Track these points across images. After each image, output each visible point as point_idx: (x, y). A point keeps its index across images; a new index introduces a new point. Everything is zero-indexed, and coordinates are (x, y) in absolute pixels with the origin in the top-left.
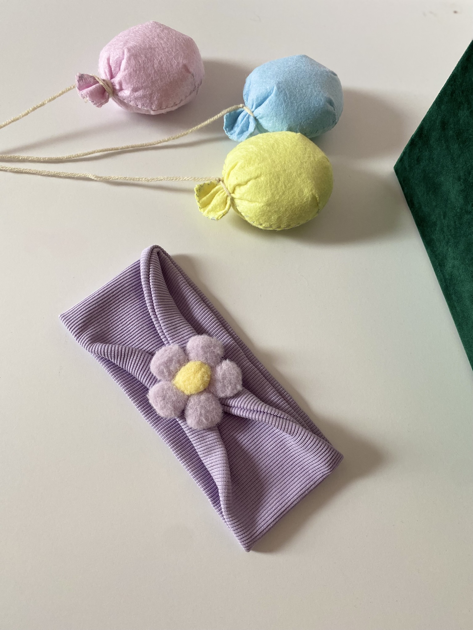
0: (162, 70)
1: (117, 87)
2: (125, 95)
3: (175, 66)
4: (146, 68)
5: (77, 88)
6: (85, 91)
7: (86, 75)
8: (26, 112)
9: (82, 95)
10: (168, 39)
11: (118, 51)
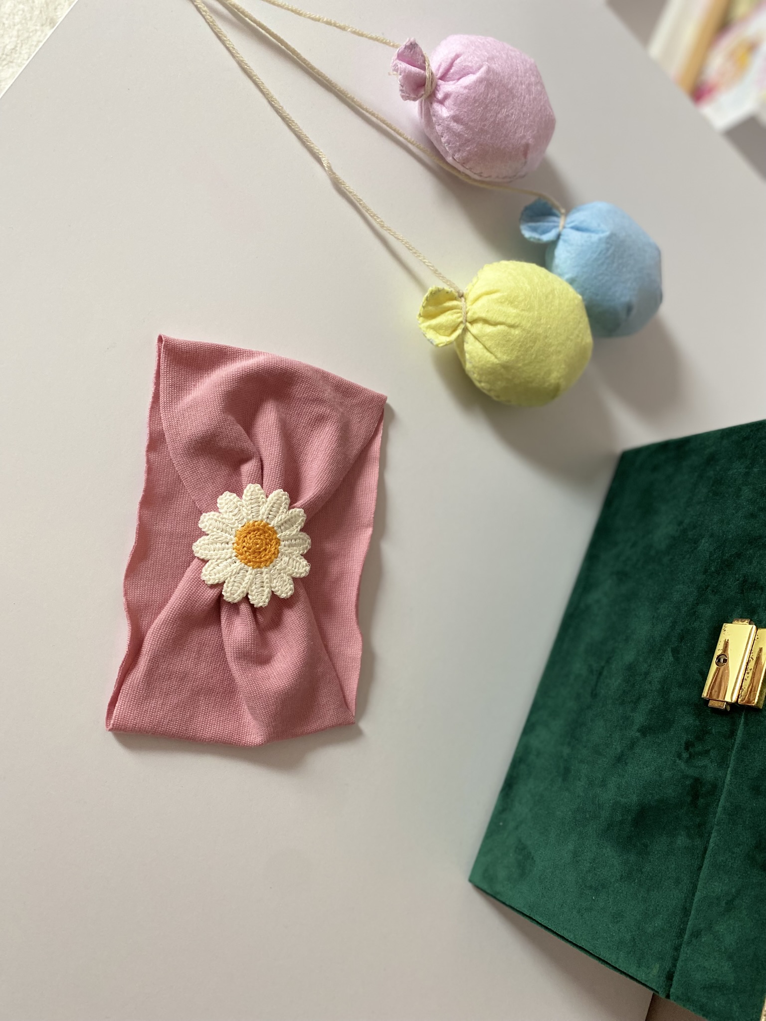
0: (502, 127)
1: (440, 96)
2: (440, 112)
3: (518, 135)
4: (488, 108)
5: (396, 51)
6: (403, 65)
7: (420, 48)
8: (317, 17)
9: (396, 65)
10: (535, 99)
11: (476, 59)
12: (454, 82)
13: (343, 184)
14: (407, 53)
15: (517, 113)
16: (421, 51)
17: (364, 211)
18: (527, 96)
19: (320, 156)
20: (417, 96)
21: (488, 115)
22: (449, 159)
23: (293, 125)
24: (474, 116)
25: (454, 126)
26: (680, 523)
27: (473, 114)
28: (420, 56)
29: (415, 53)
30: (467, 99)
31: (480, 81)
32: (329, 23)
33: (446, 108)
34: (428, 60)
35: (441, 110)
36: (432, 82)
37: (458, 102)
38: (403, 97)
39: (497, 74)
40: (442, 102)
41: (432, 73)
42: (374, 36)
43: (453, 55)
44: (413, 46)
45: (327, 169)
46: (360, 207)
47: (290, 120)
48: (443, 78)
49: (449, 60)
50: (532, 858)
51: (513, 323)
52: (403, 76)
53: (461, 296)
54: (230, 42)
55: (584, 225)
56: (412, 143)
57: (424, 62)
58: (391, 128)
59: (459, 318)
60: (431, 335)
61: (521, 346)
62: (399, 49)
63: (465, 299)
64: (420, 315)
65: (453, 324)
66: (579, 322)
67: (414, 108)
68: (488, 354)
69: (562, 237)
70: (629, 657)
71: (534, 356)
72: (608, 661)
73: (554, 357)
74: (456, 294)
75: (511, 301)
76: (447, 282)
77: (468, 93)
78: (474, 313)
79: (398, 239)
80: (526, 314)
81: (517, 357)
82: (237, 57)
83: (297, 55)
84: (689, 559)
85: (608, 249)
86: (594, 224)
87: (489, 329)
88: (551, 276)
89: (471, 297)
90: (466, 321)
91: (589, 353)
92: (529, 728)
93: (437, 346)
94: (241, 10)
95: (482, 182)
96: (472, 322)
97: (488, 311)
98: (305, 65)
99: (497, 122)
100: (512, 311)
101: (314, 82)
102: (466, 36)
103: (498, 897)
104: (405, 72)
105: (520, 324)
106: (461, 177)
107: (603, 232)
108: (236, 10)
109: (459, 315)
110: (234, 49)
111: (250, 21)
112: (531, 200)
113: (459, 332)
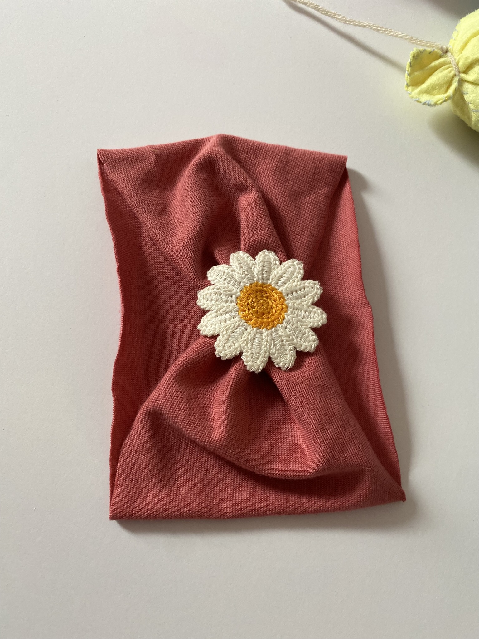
53: (446, 52)
59: (450, 72)
60: (425, 98)
63: (451, 52)
64: (408, 86)
65: (446, 79)
74: (440, 52)
78: (466, 60)
89: (456, 48)
90: (460, 72)
96: (468, 69)
109: (450, 69)
113: (455, 85)
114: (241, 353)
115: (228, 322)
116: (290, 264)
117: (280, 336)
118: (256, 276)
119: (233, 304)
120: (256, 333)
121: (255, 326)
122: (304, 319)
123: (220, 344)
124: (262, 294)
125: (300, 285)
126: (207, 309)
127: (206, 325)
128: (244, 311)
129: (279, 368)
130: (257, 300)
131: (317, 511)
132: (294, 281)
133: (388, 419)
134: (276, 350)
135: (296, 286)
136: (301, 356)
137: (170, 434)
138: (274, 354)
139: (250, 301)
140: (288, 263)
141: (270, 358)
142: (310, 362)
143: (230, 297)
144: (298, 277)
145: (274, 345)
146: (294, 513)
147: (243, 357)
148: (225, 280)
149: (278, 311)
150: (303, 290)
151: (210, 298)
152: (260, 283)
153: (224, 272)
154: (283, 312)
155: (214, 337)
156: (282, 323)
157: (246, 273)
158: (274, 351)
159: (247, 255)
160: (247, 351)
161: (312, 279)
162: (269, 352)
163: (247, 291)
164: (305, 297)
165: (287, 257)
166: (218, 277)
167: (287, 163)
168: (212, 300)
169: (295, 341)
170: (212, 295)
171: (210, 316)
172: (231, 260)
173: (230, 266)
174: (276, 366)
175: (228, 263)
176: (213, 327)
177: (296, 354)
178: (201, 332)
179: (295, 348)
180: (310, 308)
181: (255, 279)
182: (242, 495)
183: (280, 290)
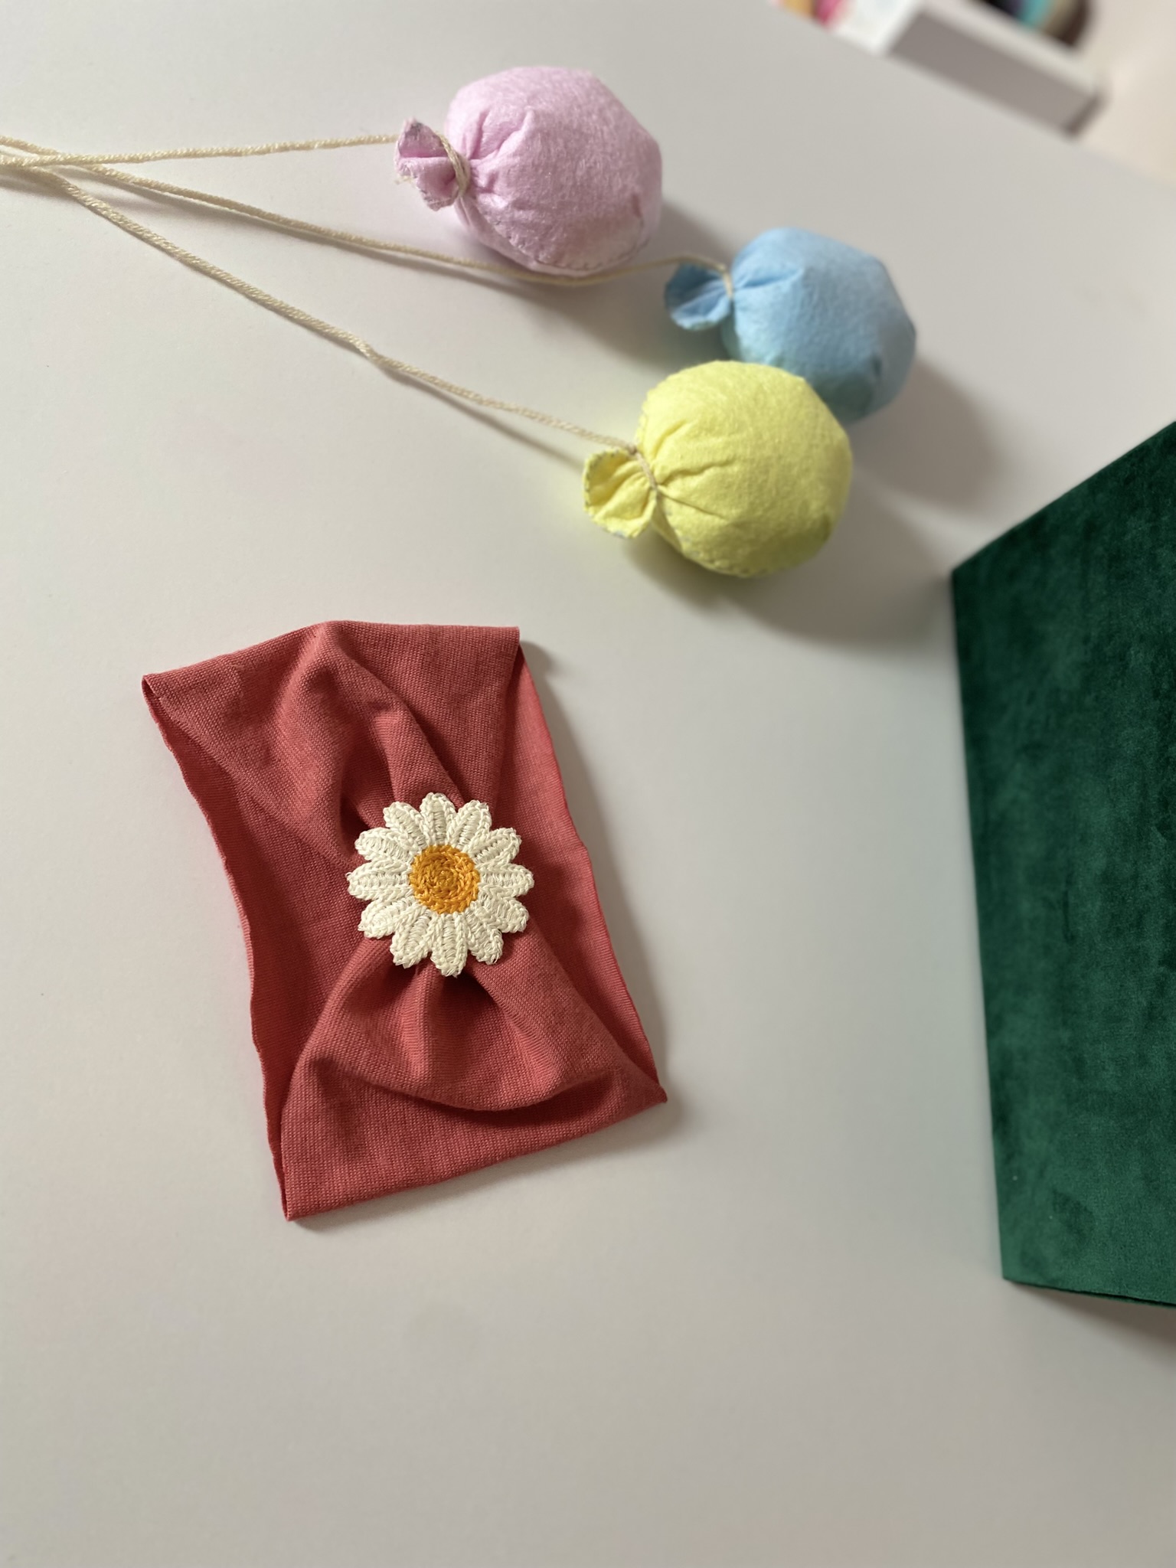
0: (589, 186)
1: (482, 182)
2: (492, 205)
3: (615, 189)
4: (559, 170)
5: (395, 147)
6: (414, 162)
7: (427, 128)
8: (264, 147)
9: (403, 167)
10: (617, 128)
11: (512, 107)
12: (494, 153)
13: (401, 367)
14: (411, 140)
15: (601, 159)
16: (430, 131)
17: (444, 392)
18: (605, 128)
19: (351, 341)
20: (450, 196)
21: (563, 179)
22: (533, 265)
23: (295, 315)
24: (543, 190)
25: (520, 216)
26: (1086, 640)
27: (541, 187)
28: (432, 138)
29: (423, 137)
30: (523, 169)
31: (531, 136)
32: (284, 149)
33: (499, 195)
34: (446, 139)
35: (493, 200)
36: (463, 168)
37: (513, 179)
38: (432, 207)
39: (548, 116)
40: (489, 190)
41: (458, 156)
42: (354, 138)
43: (476, 117)
44: (416, 130)
45: (368, 355)
46: (438, 388)
47: (287, 309)
48: (476, 154)
49: (475, 127)
50: (1085, 1209)
51: (724, 458)
52: (421, 178)
53: (634, 452)
54: (158, 236)
55: (762, 275)
56: (469, 265)
57: (441, 145)
58: (431, 257)
59: (644, 484)
60: (614, 525)
61: (750, 486)
62: (397, 142)
63: (642, 454)
64: (588, 505)
65: (639, 496)
66: (817, 416)
67: (451, 215)
68: (707, 518)
69: (738, 306)
70: (1098, 863)
71: (774, 492)
72: (1069, 883)
73: (803, 482)
75: (708, 428)
76: (606, 440)
77: (522, 160)
78: (663, 468)
79: (509, 410)
80: (737, 437)
81: (751, 504)
82: (177, 253)
83: (258, 212)
84: (1123, 685)
85: (810, 295)
86: (776, 268)
87: (694, 482)
88: (749, 368)
89: (648, 447)
90: (656, 484)
91: (849, 454)
92: (994, 1023)
93: (630, 537)
94: (153, 186)
95: (592, 277)
96: (667, 480)
97: (682, 457)
98: (274, 223)
99: (578, 184)
100: (716, 442)
101: (297, 240)
102: (482, 82)
103: (1059, 1285)
104: (420, 171)
105: (735, 455)
106: (556, 282)
107: (793, 272)
108: (147, 188)
109: (642, 479)
110: (167, 243)
111: (172, 195)
112: (669, 272)
113: (652, 504)
114: (430, 954)
115: (402, 913)
116: (470, 809)
117: (477, 918)
118: (427, 837)
119: (405, 885)
120: (445, 921)
121: (442, 910)
122: (505, 887)
123: (399, 947)
124: (442, 861)
125: (490, 838)
126: (367, 899)
127: (371, 922)
128: (422, 892)
129: (484, 963)
130: (437, 873)
131: (560, 1142)
132: (480, 833)
133: (630, 998)
134: (476, 939)
135: (484, 841)
136: (508, 938)
137: (345, 1086)
138: (473, 945)
139: (427, 876)
140: (467, 809)
141: (469, 952)
142: (521, 946)
143: (398, 876)
144: (485, 826)
145: (472, 933)
146: (531, 1151)
147: (433, 959)
148: (385, 852)
149: (468, 883)
150: (494, 844)
151: (369, 881)
152: (435, 845)
153: (382, 840)
154: (474, 882)
155: (388, 938)
156: (477, 898)
157: (413, 835)
158: (473, 941)
159: (408, 806)
160: (437, 949)
161: (504, 827)
162: (467, 944)
163: (420, 863)
164: (499, 854)
165: (464, 798)
166: (374, 849)
167: (437, 653)
168: (372, 885)
169: (498, 920)
170: (372, 876)
171: (375, 909)
172: (386, 818)
173: (388, 830)
174: (479, 961)
175: (382, 824)
176: (383, 923)
177: (503, 938)
178: (366, 933)
179: (499, 930)
180: (510, 869)
181: (428, 842)
182: (459, 1145)
183: (463, 852)
